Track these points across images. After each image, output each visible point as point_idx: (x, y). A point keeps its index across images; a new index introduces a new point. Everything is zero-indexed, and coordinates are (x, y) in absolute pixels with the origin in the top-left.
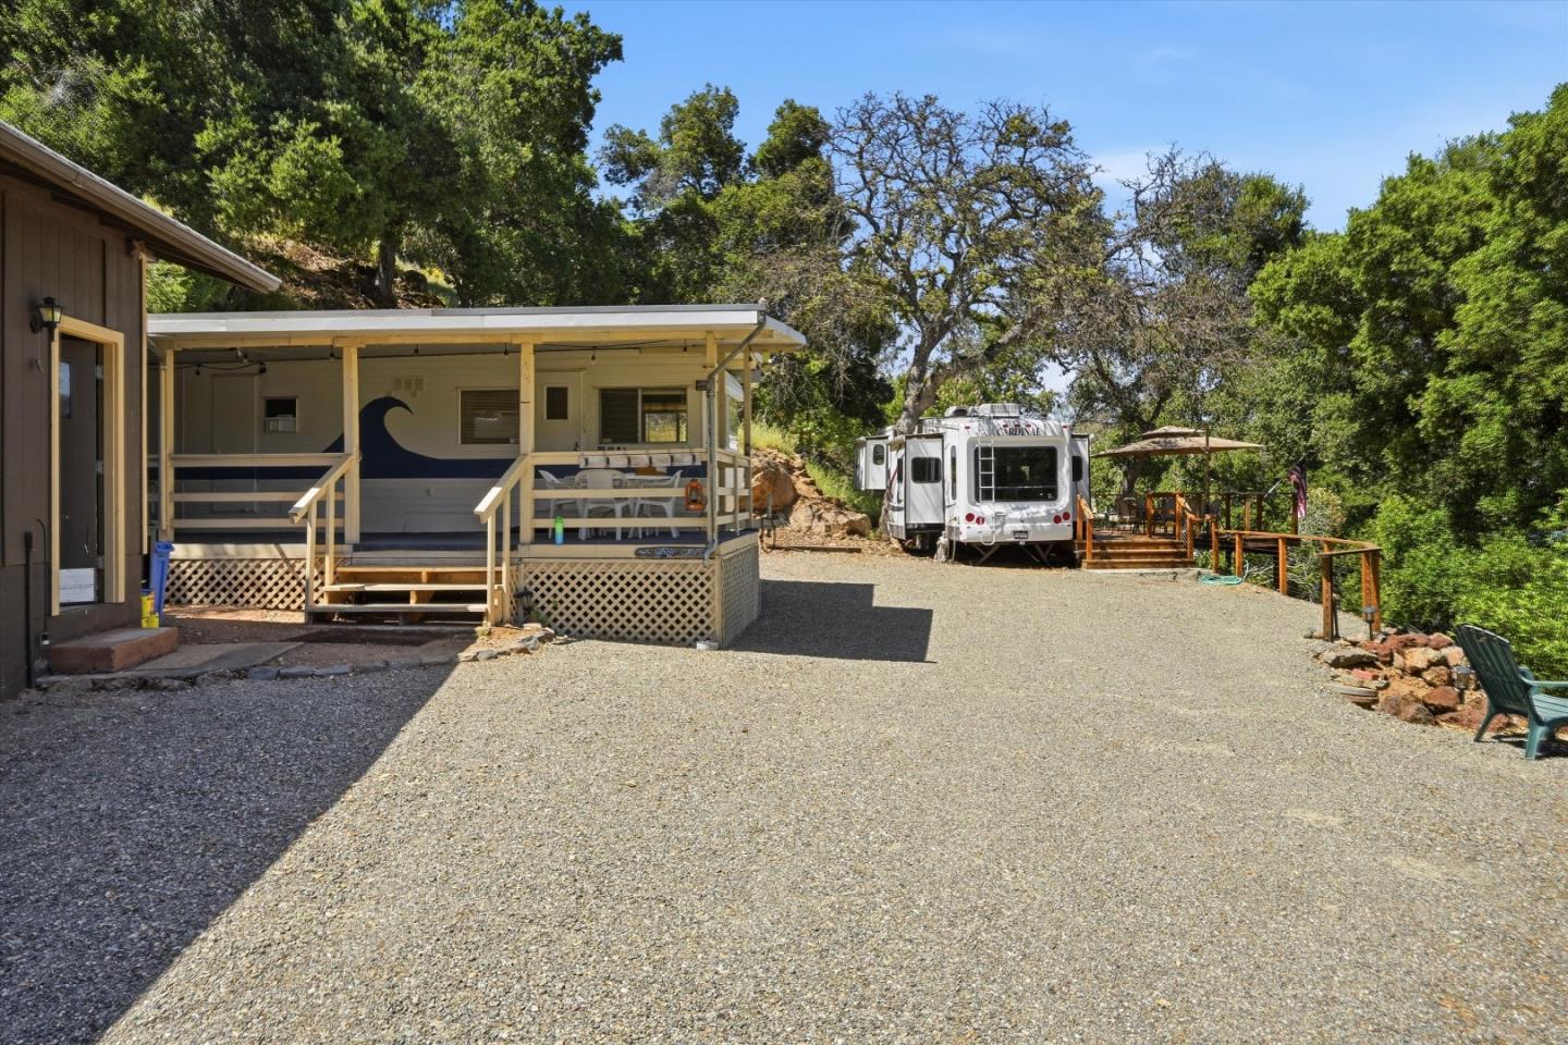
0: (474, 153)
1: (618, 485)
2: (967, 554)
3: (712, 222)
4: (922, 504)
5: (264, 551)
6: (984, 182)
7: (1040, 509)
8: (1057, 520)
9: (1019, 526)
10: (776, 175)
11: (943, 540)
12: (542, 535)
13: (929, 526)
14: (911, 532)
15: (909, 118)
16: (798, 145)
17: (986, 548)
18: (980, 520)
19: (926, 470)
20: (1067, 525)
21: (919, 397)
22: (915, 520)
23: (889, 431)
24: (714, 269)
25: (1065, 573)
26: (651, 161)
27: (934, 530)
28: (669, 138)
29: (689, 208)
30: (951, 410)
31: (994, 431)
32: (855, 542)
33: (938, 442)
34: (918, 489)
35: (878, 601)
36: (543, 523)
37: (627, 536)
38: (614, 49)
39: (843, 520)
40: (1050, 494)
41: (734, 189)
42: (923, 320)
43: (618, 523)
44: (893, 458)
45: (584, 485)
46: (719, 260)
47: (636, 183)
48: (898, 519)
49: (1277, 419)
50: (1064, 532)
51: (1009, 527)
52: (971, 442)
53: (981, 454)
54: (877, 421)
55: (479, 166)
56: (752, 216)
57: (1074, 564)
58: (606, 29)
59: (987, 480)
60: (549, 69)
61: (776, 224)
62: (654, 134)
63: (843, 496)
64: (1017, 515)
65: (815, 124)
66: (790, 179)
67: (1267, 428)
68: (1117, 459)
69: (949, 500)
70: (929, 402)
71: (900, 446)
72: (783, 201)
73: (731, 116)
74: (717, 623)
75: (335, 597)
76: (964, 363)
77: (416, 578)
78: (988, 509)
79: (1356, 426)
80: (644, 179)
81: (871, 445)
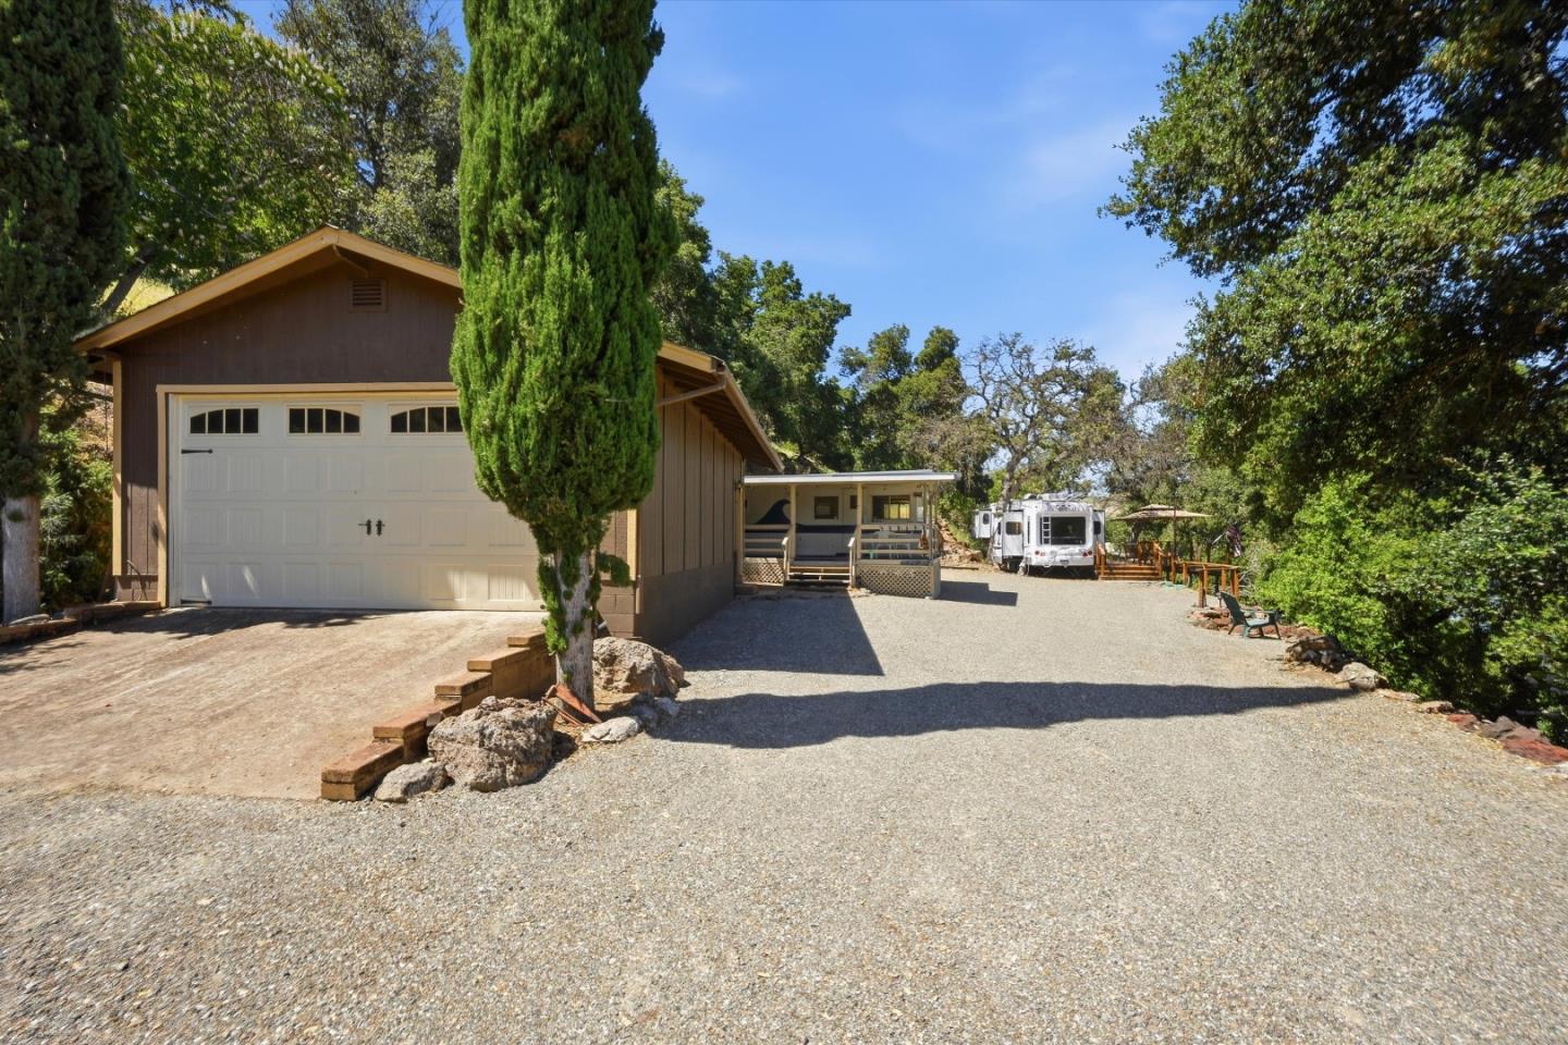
0: (789, 376)
1: (890, 537)
2: (1036, 571)
3: (896, 397)
4: (1011, 546)
5: (759, 560)
6: (1047, 378)
7: (1076, 549)
8: (1085, 555)
9: (1064, 558)
10: (931, 371)
11: (1022, 564)
12: (866, 556)
13: (1015, 557)
14: (1005, 560)
15: (1006, 343)
16: (942, 351)
17: (1046, 569)
18: (1043, 554)
19: (1013, 529)
20: (1090, 557)
21: (1010, 490)
22: (1007, 554)
23: (993, 506)
24: (897, 422)
25: (1089, 582)
26: (862, 364)
27: (1018, 559)
28: (872, 350)
29: (884, 390)
30: (1028, 495)
31: (1050, 508)
32: (975, 565)
33: (1019, 514)
34: (1009, 538)
35: (991, 589)
36: (866, 551)
37: (895, 557)
38: (847, 310)
39: (968, 553)
40: (1081, 540)
41: (907, 378)
42: (1012, 449)
43: (890, 551)
44: (995, 522)
45: (876, 537)
46: (899, 417)
47: (855, 376)
48: (998, 553)
49: (1221, 501)
50: (1089, 561)
51: (1058, 558)
52: (1038, 515)
53: (1043, 521)
54: (983, 499)
55: (790, 381)
56: (917, 394)
57: (1094, 577)
58: (843, 302)
59: (1046, 534)
60: (816, 326)
61: (931, 398)
62: (864, 349)
63: (967, 540)
64: (1063, 551)
65: (951, 339)
66: (939, 373)
67: (1214, 505)
68: (1129, 522)
69: (1026, 544)
70: (1016, 491)
71: (999, 515)
72: (934, 385)
73: (905, 338)
74: (932, 590)
75: (791, 577)
76: (1035, 471)
77: (819, 571)
78: (1048, 548)
79: (1250, 508)
80: (858, 374)
81: (982, 514)
